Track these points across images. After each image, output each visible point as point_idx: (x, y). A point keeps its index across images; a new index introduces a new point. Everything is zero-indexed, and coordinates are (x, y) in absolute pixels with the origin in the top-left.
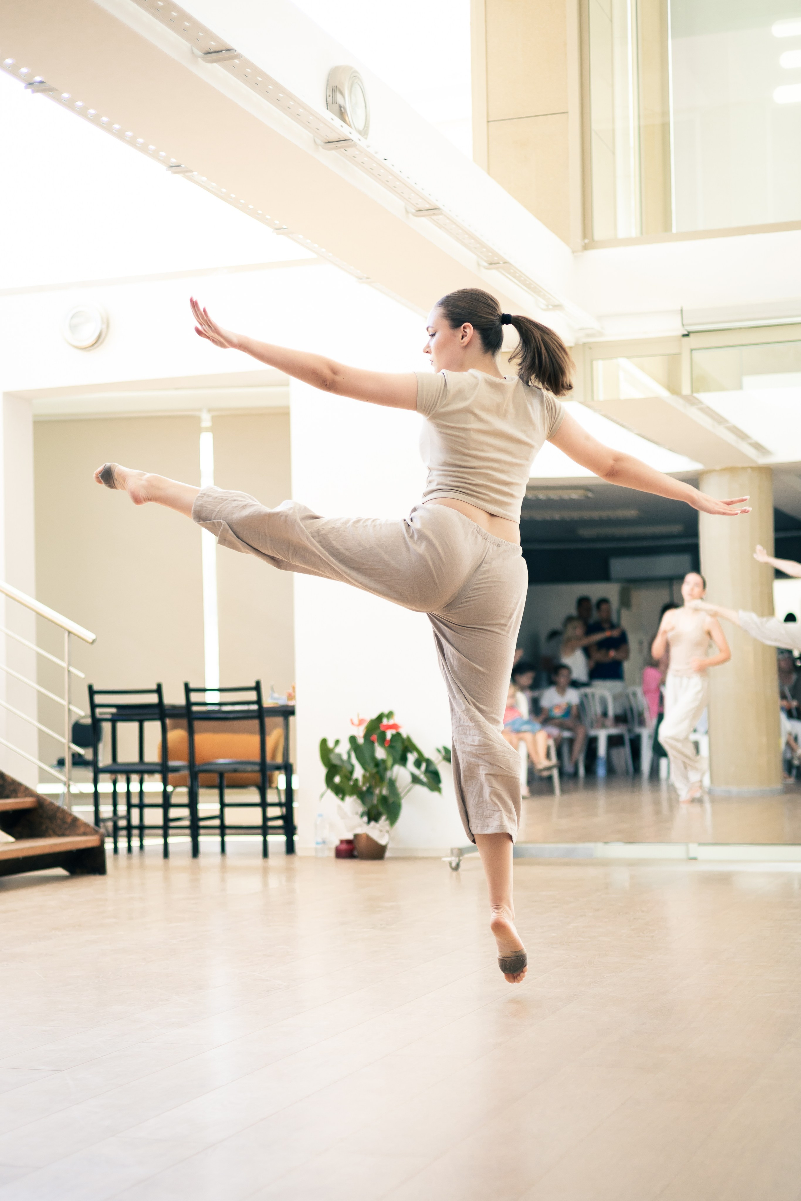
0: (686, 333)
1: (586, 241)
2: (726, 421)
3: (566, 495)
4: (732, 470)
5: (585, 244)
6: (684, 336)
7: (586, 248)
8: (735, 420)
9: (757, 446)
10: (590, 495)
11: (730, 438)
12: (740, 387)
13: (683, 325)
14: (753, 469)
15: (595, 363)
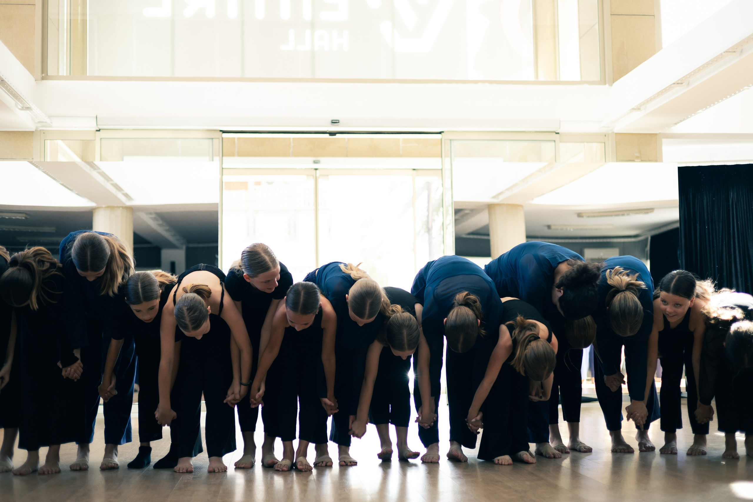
0: (98, 129)
1: (43, 75)
2: (112, 180)
3: (14, 216)
4: (111, 208)
5: (43, 76)
6: (97, 131)
7: (43, 79)
8: (116, 180)
9: (126, 195)
10: (28, 217)
11: (113, 190)
12: (123, 160)
13: (97, 125)
14: (122, 207)
15: (46, 141)
